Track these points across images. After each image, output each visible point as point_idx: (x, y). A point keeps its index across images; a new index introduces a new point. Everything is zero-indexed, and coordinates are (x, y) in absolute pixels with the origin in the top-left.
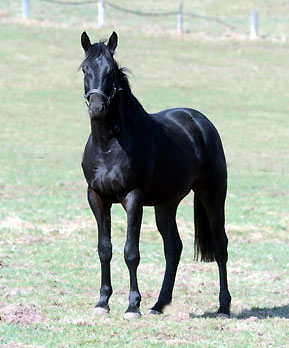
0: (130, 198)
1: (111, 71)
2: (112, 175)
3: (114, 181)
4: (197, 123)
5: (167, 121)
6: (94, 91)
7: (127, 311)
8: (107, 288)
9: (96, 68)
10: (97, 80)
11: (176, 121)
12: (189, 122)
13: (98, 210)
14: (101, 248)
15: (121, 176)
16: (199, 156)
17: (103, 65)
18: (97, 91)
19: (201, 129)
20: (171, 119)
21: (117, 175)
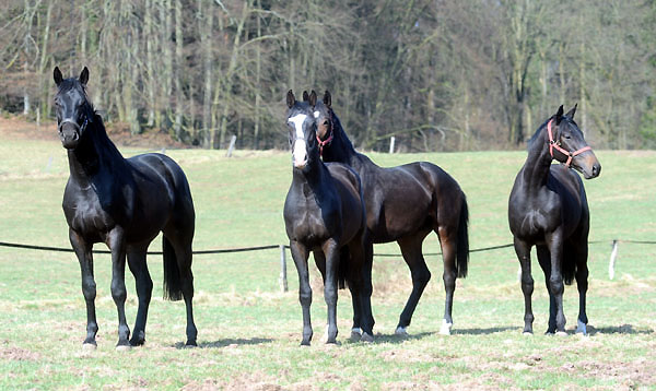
0: (113, 236)
1: (83, 104)
2: (93, 212)
3: (96, 218)
4: (167, 166)
5: (141, 165)
6: (67, 120)
7: (118, 345)
8: (93, 325)
9: (68, 100)
10: (69, 111)
11: (149, 165)
12: (160, 166)
13: (81, 250)
14: (85, 287)
15: (102, 212)
16: (171, 197)
17: (75, 97)
18: (70, 120)
19: (172, 171)
20: (145, 163)
21: (98, 212)
